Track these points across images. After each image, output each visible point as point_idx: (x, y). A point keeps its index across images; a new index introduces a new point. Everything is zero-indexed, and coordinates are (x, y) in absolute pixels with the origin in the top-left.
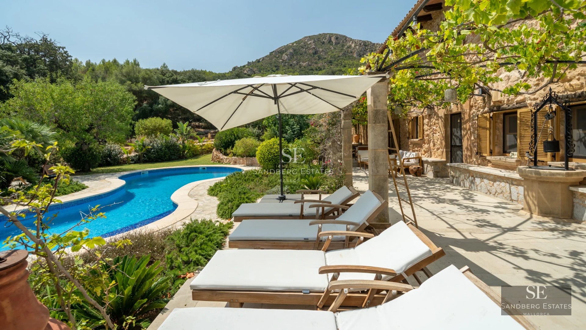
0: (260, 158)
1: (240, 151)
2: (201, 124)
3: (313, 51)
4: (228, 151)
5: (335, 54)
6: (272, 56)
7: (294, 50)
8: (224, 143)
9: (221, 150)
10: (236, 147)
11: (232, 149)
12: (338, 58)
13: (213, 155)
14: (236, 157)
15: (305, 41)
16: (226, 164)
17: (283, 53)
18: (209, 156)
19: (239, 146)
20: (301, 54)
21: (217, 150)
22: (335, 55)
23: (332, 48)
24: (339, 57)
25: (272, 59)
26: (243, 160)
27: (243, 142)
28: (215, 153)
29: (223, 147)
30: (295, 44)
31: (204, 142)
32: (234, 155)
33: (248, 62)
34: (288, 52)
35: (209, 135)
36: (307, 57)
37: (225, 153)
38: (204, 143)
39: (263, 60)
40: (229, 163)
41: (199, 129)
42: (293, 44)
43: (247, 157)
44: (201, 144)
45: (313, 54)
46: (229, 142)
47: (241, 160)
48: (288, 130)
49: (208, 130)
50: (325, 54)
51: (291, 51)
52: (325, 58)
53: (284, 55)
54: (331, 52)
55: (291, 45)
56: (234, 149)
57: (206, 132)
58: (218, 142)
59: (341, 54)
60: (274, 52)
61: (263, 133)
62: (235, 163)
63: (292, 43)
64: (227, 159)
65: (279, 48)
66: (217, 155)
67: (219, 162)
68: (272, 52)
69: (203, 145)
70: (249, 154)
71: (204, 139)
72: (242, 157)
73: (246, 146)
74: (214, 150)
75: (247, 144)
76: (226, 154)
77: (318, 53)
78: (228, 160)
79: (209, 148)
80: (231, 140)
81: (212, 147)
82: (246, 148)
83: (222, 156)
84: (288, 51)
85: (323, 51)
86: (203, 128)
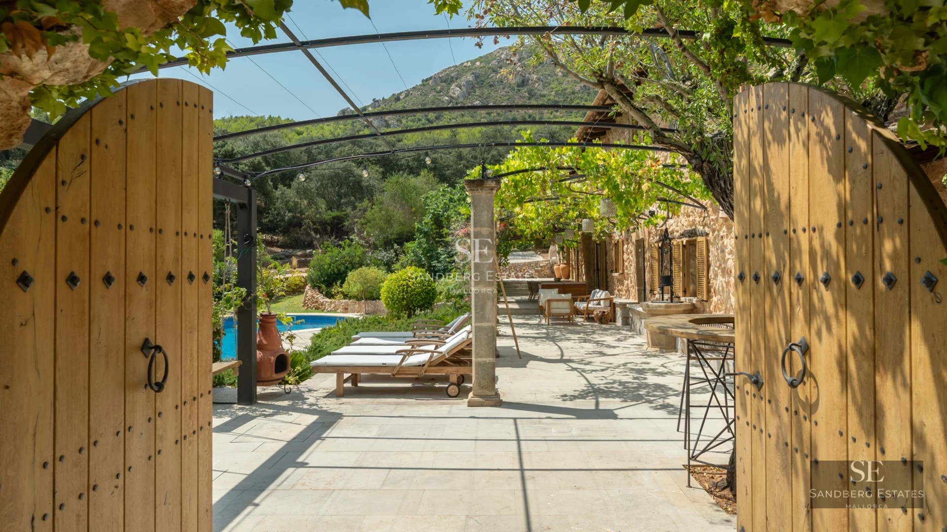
0: (387, 298)
1: (355, 290)
2: (276, 238)
3: (519, 80)
4: (333, 290)
5: (564, 86)
6: (427, 88)
7: (477, 77)
8: (327, 275)
9: (319, 288)
10: (349, 283)
11: (341, 287)
12: (573, 96)
13: (306, 296)
14: (347, 300)
15: (500, 56)
16: (328, 312)
17: (452, 81)
18: (299, 299)
19: (354, 281)
20: (491, 86)
21: (313, 287)
22: (565, 89)
23: (560, 74)
24: (573, 93)
25: (426, 95)
26: (359, 304)
27: (361, 273)
28: (310, 293)
29: (323, 282)
30: (478, 63)
31: (287, 273)
32: (346, 296)
33: (374, 100)
34: (463, 81)
35: (295, 261)
36: (503, 93)
37: (326, 293)
38: (287, 276)
39: (407, 96)
40: (335, 311)
41: (272, 249)
42: (473, 62)
43: (366, 299)
44: (282, 277)
45: (518, 86)
46: (334, 273)
47: (357, 306)
48: (441, 254)
49: (291, 251)
50: (544, 87)
51: (470, 77)
52: (544, 96)
53: (453, 86)
54: (556, 83)
55: (469, 64)
56: (345, 285)
57: (287, 254)
58: (314, 273)
59: (577, 88)
60: (431, 78)
61: (398, 260)
62: (346, 310)
63: (471, 61)
64: (331, 302)
65: (444, 71)
66: (313, 297)
67: (317, 309)
68: (427, 80)
69: (287, 279)
70: (370, 295)
71: (287, 267)
72: (358, 298)
73: (365, 281)
74: (308, 287)
75: (368, 277)
76: (330, 295)
77: (527, 85)
78: (333, 305)
79: (296, 285)
80: (339, 270)
81: (302, 282)
82: (365, 284)
83: (321, 298)
84: (463, 79)
85: (539, 79)
86: (280, 247)
